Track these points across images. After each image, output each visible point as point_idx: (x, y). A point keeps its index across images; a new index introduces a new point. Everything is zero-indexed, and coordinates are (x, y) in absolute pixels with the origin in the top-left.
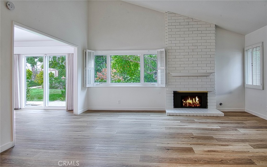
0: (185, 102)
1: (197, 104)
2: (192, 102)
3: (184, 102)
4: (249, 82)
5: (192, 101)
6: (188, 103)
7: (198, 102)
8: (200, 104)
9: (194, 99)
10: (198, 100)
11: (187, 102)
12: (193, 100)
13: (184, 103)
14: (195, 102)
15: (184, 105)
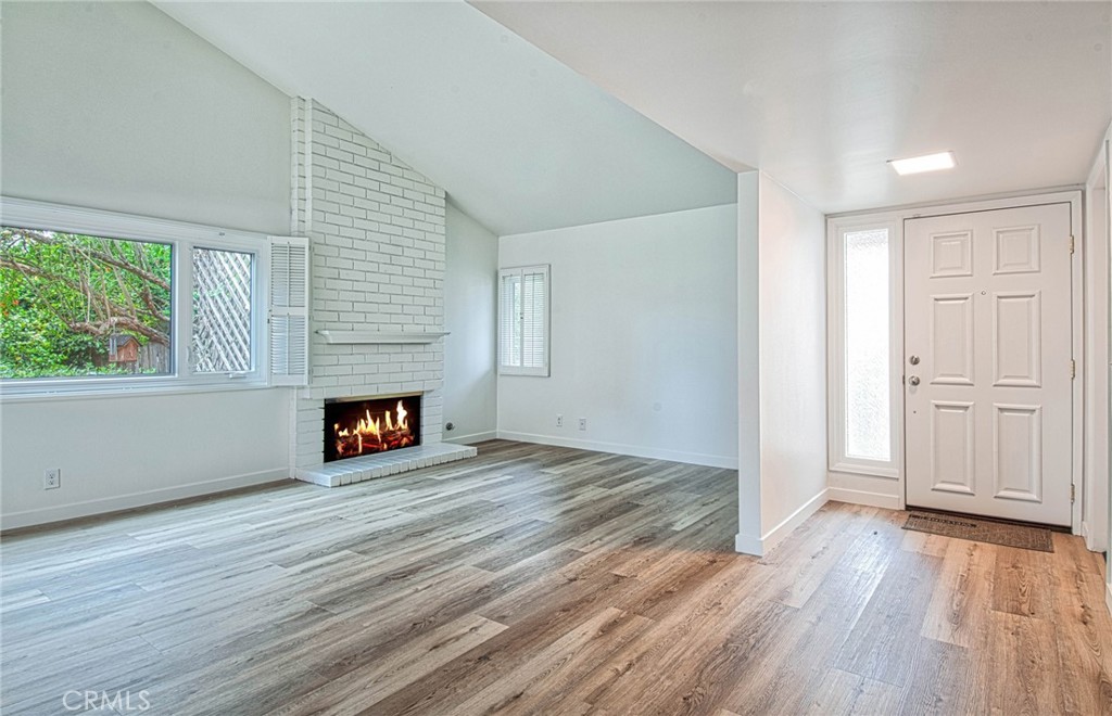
0: (345, 433)
1: (403, 436)
2: (380, 429)
3: (341, 434)
4: (510, 360)
5: (381, 422)
6: (363, 435)
7: (405, 427)
8: (411, 434)
9: (388, 414)
10: (405, 418)
11: (355, 432)
12: (383, 420)
13: (340, 438)
14: (391, 428)
15: (340, 449)
